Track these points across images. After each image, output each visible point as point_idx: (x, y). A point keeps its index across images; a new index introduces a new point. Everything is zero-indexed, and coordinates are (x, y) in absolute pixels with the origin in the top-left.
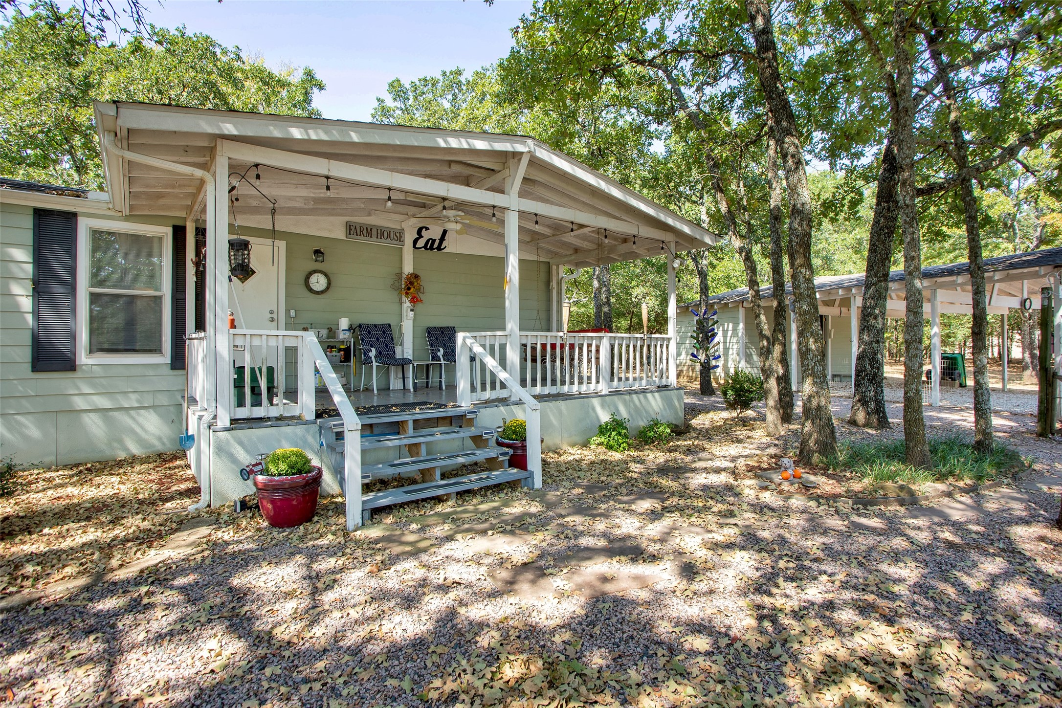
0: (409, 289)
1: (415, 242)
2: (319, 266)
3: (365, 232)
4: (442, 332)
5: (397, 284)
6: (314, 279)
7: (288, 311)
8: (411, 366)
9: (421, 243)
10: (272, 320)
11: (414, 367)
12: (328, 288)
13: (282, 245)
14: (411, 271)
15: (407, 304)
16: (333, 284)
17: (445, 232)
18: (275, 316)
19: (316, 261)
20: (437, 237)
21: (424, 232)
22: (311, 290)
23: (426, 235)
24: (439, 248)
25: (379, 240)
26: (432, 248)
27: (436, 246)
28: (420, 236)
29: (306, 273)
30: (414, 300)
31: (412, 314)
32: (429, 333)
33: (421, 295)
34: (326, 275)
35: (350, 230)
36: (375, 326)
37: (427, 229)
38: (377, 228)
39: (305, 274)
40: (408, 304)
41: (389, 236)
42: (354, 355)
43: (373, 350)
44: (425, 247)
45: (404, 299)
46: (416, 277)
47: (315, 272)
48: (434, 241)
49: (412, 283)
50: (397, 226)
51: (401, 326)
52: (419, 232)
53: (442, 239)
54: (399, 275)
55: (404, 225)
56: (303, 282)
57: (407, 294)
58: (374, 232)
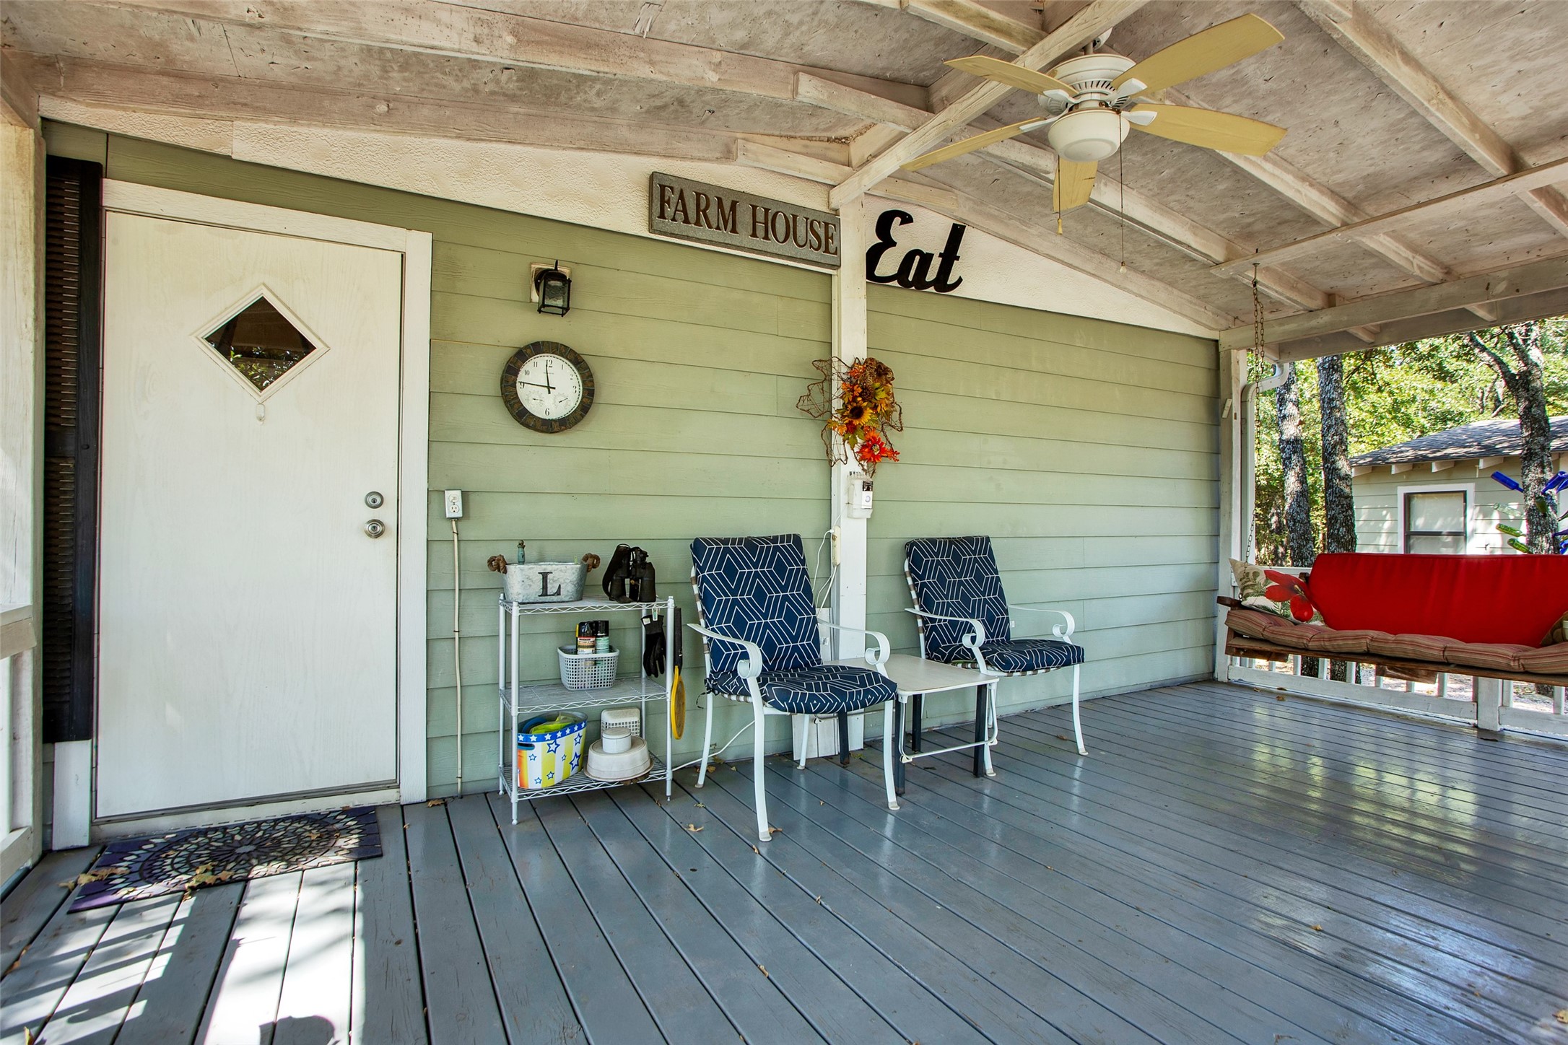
0: (858, 412)
1: (873, 257)
2: (551, 328)
3: (713, 212)
4: (957, 558)
5: (818, 397)
6: (535, 371)
7: (435, 495)
8: (889, 705)
9: (889, 264)
10: (376, 529)
11: (898, 705)
12: (584, 409)
13: (418, 244)
14: (863, 355)
15: (849, 467)
16: (603, 394)
17: (957, 234)
18: (386, 514)
19: (542, 308)
20: (936, 246)
21: (896, 229)
22: (521, 416)
23: (906, 240)
24: (942, 284)
25: (759, 243)
26: (920, 283)
27: (931, 275)
28: (887, 242)
29: (508, 353)
30: (873, 453)
31: (864, 499)
32: (916, 561)
33: (893, 436)
34: (577, 361)
35: (663, 201)
36: (751, 544)
37: (907, 219)
38: (755, 203)
39: (501, 357)
40: (853, 465)
41: (791, 232)
42: (678, 662)
43: (754, 651)
44: (901, 276)
45: (839, 446)
46: (882, 372)
47: (538, 348)
48: (926, 259)
49: (868, 394)
50: (814, 201)
51: (829, 539)
52: (884, 224)
53: (950, 255)
54: (824, 365)
55: (838, 197)
56: (493, 385)
57: (851, 429)
58: (744, 216)
